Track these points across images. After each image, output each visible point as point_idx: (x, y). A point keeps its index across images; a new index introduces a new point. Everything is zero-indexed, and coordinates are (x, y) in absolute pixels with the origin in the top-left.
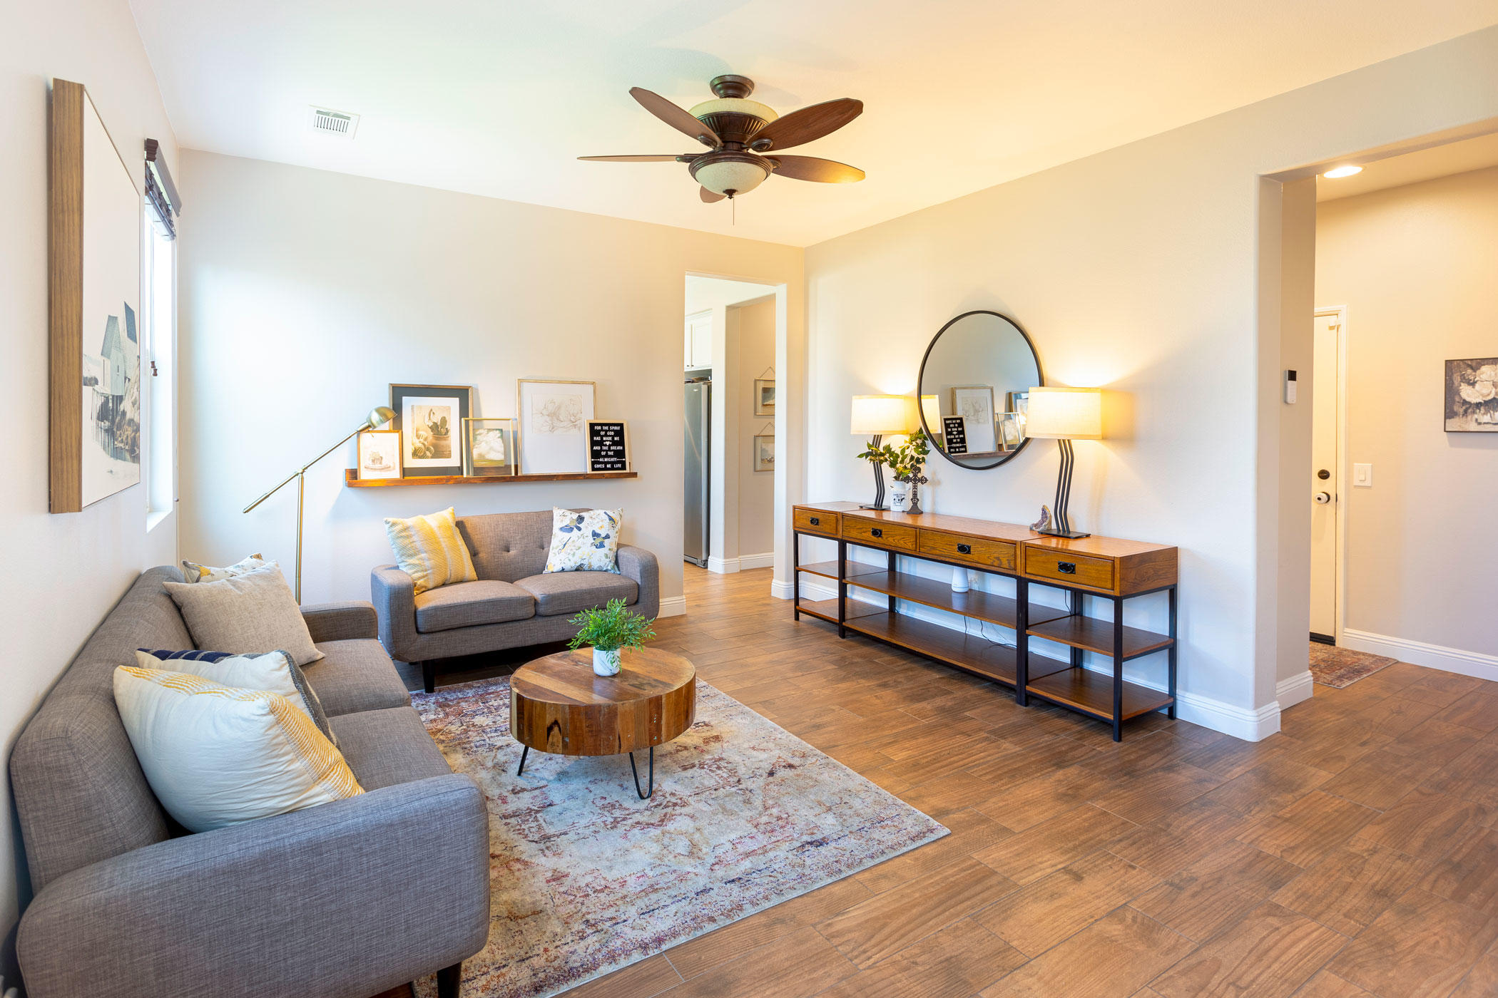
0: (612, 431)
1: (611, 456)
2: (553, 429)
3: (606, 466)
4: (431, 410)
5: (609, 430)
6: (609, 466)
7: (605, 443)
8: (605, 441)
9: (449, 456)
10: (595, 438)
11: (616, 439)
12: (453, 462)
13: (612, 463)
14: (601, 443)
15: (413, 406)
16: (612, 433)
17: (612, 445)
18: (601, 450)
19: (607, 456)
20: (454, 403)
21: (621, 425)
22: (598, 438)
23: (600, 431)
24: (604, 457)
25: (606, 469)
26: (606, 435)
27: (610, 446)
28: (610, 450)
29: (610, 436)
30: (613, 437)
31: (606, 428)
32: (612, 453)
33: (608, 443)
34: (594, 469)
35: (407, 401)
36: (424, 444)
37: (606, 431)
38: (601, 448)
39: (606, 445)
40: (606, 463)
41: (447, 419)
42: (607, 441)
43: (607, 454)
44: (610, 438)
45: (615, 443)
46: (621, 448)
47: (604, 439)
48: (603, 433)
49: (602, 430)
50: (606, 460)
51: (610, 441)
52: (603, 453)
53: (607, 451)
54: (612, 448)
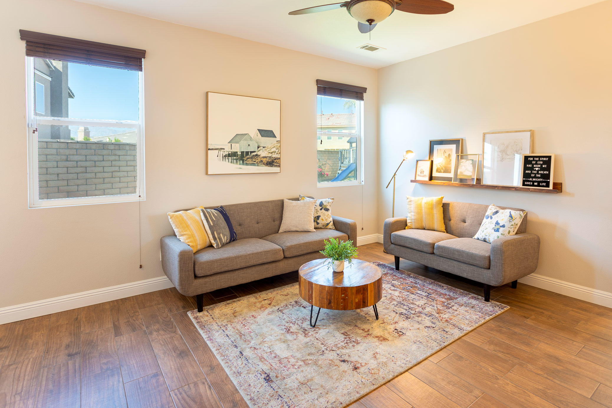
0: (541, 161)
1: (538, 178)
2: (502, 159)
3: (533, 184)
4: (445, 151)
5: (539, 160)
6: (536, 184)
7: (534, 169)
8: (535, 167)
9: (450, 172)
10: (527, 166)
11: (544, 166)
12: (451, 175)
13: (539, 182)
14: (532, 169)
15: (438, 149)
16: (542, 163)
17: (540, 170)
18: (532, 173)
19: (535, 177)
20: (453, 147)
21: (550, 157)
22: (530, 166)
23: (532, 161)
24: (533, 177)
25: (533, 185)
26: (536, 164)
27: (538, 171)
28: (538, 173)
29: (539, 164)
30: (542, 165)
31: (537, 159)
32: (539, 176)
33: (537, 169)
34: (524, 185)
35: (436, 147)
36: (440, 166)
37: (537, 161)
38: (532, 172)
39: (535, 170)
40: (534, 182)
41: (451, 155)
42: (537, 167)
43: (535, 175)
44: (539, 166)
45: (542, 169)
46: (548, 172)
47: (535, 166)
48: (533, 162)
49: (534, 160)
50: (534, 180)
51: (539, 168)
52: (532, 175)
53: (535, 174)
54: (540, 172)
